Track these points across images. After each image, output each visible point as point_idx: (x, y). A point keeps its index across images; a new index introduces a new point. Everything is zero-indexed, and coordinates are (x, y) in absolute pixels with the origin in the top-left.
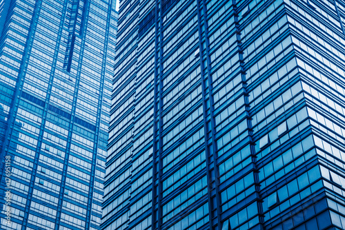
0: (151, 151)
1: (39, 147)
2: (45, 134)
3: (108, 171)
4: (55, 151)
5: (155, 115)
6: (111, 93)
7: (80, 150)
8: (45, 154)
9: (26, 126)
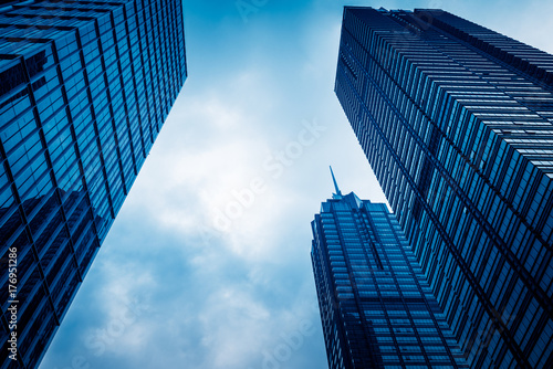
0: (476, 298)
1: (392, 332)
2: (391, 321)
3: (453, 328)
4: (405, 330)
5: (462, 269)
6: (425, 282)
7: (421, 321)
8: (399, 336)
9: (375, 321)
